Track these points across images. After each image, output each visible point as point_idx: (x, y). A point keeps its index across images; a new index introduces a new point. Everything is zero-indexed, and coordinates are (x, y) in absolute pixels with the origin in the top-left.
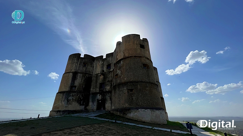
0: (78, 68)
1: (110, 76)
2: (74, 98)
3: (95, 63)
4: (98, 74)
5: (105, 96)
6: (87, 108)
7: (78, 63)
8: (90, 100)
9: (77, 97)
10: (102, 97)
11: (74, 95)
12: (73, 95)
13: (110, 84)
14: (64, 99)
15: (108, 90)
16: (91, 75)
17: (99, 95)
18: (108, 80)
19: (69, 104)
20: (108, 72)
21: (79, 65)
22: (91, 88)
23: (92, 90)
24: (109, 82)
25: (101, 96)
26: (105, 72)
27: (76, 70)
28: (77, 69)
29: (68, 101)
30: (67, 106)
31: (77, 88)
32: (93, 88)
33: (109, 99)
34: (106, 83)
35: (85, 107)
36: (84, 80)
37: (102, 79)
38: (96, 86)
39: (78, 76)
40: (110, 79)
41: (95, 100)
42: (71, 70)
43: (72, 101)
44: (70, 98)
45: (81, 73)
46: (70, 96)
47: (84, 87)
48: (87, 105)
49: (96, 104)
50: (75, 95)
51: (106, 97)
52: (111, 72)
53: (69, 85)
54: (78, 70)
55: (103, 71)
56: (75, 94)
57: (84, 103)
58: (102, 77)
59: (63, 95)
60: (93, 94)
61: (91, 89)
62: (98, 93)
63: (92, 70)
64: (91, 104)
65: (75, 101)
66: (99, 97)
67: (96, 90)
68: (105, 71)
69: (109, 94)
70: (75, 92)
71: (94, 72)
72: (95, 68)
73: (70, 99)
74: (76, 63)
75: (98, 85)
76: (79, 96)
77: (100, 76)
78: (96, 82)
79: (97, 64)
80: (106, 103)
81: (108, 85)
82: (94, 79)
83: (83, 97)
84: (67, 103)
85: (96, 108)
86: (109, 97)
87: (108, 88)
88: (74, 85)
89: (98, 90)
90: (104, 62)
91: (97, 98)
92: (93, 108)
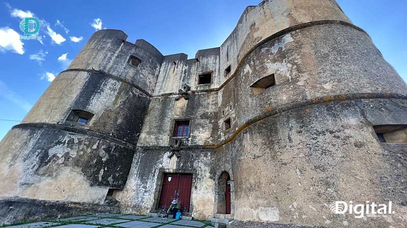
1: (210, 100)
2: (73, 154)
3: (162, 69)
4: (170, 94)
5: (192, 162)
8: (134, 170)
9: (85, 152)
10: (178, 163)
11: (76, 141)
12: (71, 141)
14: (26, 152)
16: (147, 94)
17: (170, 157)
19: (44, 175)
20: (202, 91)
21: (117, 57)
23: (146, 138)
24: (207, 118)
25: (175, 158)
26: (193, 92)
27: (105, 67)
29: (45, 159)
30: (31, 179)
31: (93, 119)
32: (149, 133)
33: (208, 175)
34: (197, 121)
35: (110, 192)
37: (182, 108)
38: (160, 129)
40: (211, 110)
41: (150, 171)
43: (60, 161)
44: (58, 151)
45: (118, 79)
46: (59, 143)
47: (120, 121)
49: (153, 184)
50: (80, 143)
51: (195, 165)
52: (213, 90)
53: (68, 106)
54: (111, 68)
56: (83, 138)
59: (31, 134)
60: (146, 149)
61: (143, 135)
62: (165, 149)
63: (153, 83)
65: (77, 163)
66: (169, 163)
67: (157, 138)
68: (193, 89)
69: (206, 156)
70: (83, 132)
71: (157, 89)
73: (54, 156)
74: (109, 50)
75: (168, 125)
76: (95, 147)
77: (177, 100)
78: (163, 115)
79: (170, 71)
80: (196, 188)
81: (203, 127)
82: (155, 107)
83: (111, 156)
84: (37, 170)
85: (152, 203)
86: (206, 164)
87: (202, 135)
88: (85, 107)
89: (165, 140)
90: (190, 68)
91: (161, 166)
92: (140, 199)
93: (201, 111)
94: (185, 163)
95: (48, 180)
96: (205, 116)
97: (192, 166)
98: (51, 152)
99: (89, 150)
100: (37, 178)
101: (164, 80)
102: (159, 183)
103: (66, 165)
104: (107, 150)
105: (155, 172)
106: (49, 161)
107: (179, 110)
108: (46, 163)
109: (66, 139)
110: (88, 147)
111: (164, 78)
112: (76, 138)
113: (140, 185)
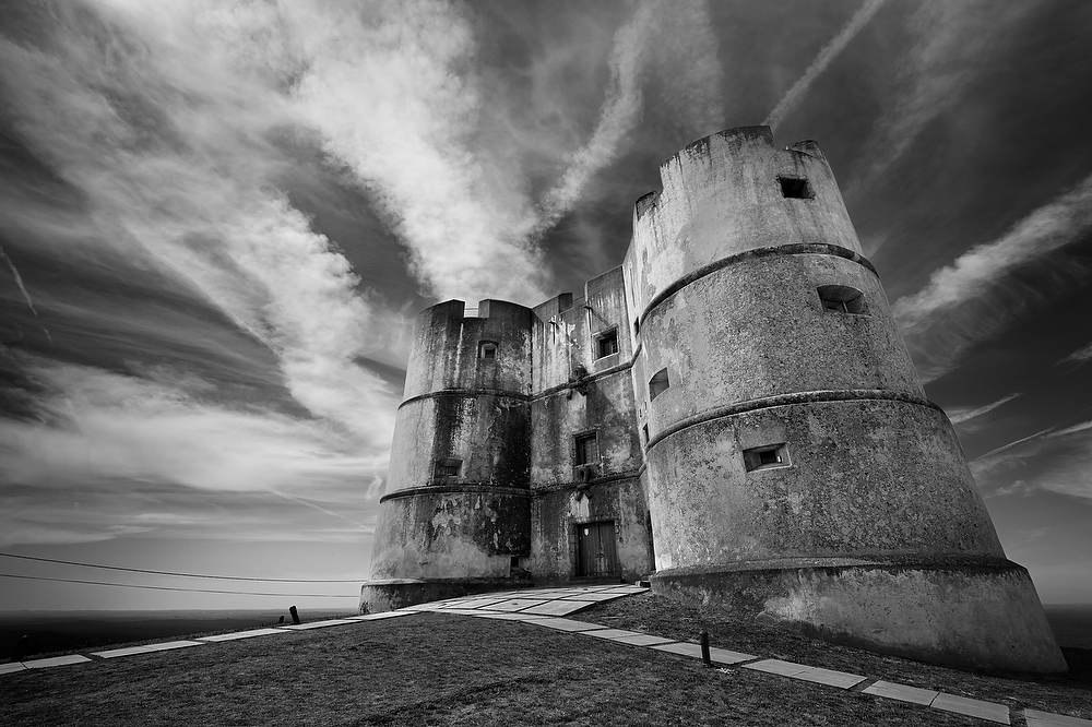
0: (457, 371)
1: (621, 389)
2: (458, 521)
3: (535, 339)
4: (559, 388)
5: (610, 503)
6: (526, 564)
7: (456, 348)
8: (537, 527)
9: (469, 515)
10: (591, 507)
11: (455, 504)
12: (450, 505)
13: (628, 437)
14: (411, 528)
15: (618, 469)
16: (522, 397)
17: (579, 499)
19: (437, 550)
20: (607, 373)
21: (461, 355)
22: (528, 465)
23: (540, 474)
24: (621, 424)
25: (585, 500)
26: (592, 378)
27: (451, 381)
28: (456, 376)
29: (432, 533)
30: (428, 558)
31: (464, 467)
32: (543, 466)
33: (634, 518)
34: (608, 432)
35: (514, 562)
36: (493, 427)
37: (580, 413)
38: (556, 454)
39: (461, 410)
40: (625, 407)
41: (557, 525)
42: (430, 383)
43: (448, 532)
44: (440, 520)
45: (474, 394)
46: (438, 510)
47: (496, 459)
48: (524, 549)
49: (565, 541)
50: (459, 504)
51: (615, 506)
52: (622, 368)
53: (430, 458)
54: (459, 379)
55: (583, 371)
56: (460, 496)
57: (508, 544)
58: (579, 403)
59: (407, 504)
60: (544, 492)
61: (535, 470)
62: (570, 488)
63: (527, 373)
64: (538, 544)
65: (465, 530)
66: (580, 509)
67: (556, 472)
68: (592, 370)
69: (627, 490)
70: (458, 489)
71: (536, 381)
72: (537, 361)
73: (439, 526)
74: (448, 348)
75: (567, 447)
76: (477, 506)
77: (570, 398)
78: (554, 431)
79: (547, 340)
80: (621, 540)
81: (617, 442)
82: (539, 417)
83: (499, 513)
84: (429, 546)
85: (570, 569)
87: (617, 455)
88: (448, 453)
89: (567, 472)
90: (579, 328)
91: (569, 515)
92: (553, 565)
94: (601, 505)
95: (444, 556)
96: (616, 421)
97: (611, 509)
98: (435, 522)
99: (473, 512)
100: (432, 555)
101: (542, 362)
102: (573, 540)
103: (455, 536)
104: (494, 506)
105: (563, 524)
106: (437, 534)
107: (576, 417)
108: (435, 537)
109: (444, 504)
110: (470, 508)
112: (454, 498)
113: (549, 547)
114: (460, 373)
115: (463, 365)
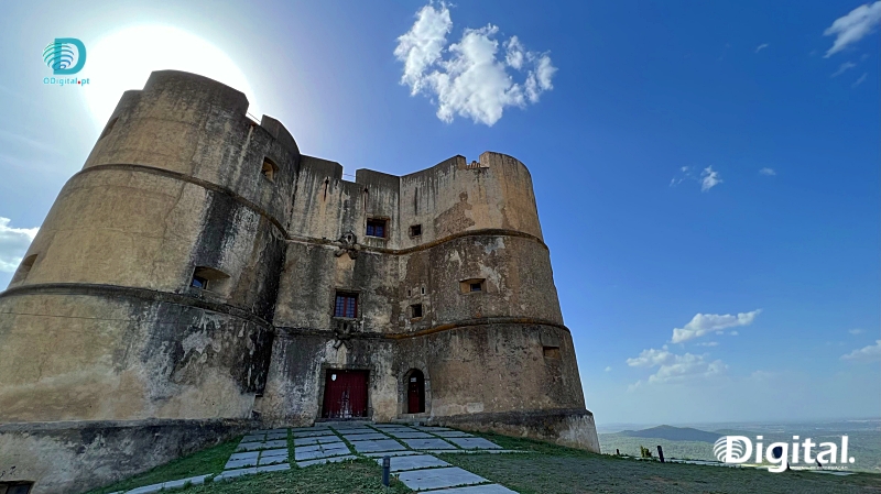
0: (238, 173)
1: (388, 268)
2: (217, 347)
4: (325, 242)
5: (368, 356)
7: (240, 147)
8: (278, 365)
9: (231, 343)
10: (349, 356)
11: (217, 326)
12: (211, 326)
13: (390, 307)
15: (378, 330)
17: (336, 347)
18: (377, 285)
19: (183, 382)
20: (376, 250)
21: (246, 159)
22: (275, 301)
23: (286, 312)
24: (385, 294)
25: (343, 349)
26: (363, 248)
27: (229, 180)
28: (236, 178)
29: (179, 357)
30: (167, 392)
31: (229, 284)
32: (293, 306)
33: (390, 371)
34: (371, 298)
36: (264, 252)
37: (346, 272)
38: (313, 300)
39: (238, 220)
40: (389, 283)
41: (308, 368)
42: (195, 167)
43: (203, 359)
44: (194, 342)
45: (256, 210)
46: (195, 329)
47: (260, 287)
49: (313, 385)
50: (223, 328)
51: (373, 359)
52: (391, 252)
53: (187, 260)
54: (239, 183)
55: (353, 238)
56: (226, 319)
57: (257, 381)
58: (346, 262)
59: (136, 311)
60: (294, 333)
62: (326, 335)
65: (223, 361)
66: (336, 355)
67: (309, 317)
68: (361, 240)
69: (386, 348)
70: (223, 309)
71: (297, 223)
72: (300, 205)
73: (192, 351)
74: (231, 140)
75: (326, 298)
76: (241, 333)
77: (337, 255)
78: (314, 279)
79: (317, 193)
80: (375, 387)
81: (380, 307)
82: (298, 260)
83: (257, 346)
84: (172, 375)
85: (316, 411)
86: (386, 359)
87: (379, 318)
88: (215, 263)
89: (323, 321)
90: (354, 200)
91: (323, 359)
92: (295, 407)
93: (375, 283)
94: (359, 356)
95: (192, 390)
96: (381, 291)
97: (369, 360)
98: (187, 344)
99: (235, 340)
100: (173, 388)
101: (307, 209)
102: (324, 384)
103: (211, 365)
104: (254, 338)
105: (315, 368)
106: (187, 360)
107: (341, 274)
108: (183, 364)
109: (203, 322)
110: (233, 334)
111: (307, 205)
112: (217, 319)
113: (292, 388)
114: (241, 179)
115: (245, 172)
